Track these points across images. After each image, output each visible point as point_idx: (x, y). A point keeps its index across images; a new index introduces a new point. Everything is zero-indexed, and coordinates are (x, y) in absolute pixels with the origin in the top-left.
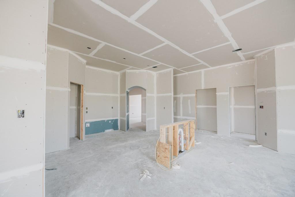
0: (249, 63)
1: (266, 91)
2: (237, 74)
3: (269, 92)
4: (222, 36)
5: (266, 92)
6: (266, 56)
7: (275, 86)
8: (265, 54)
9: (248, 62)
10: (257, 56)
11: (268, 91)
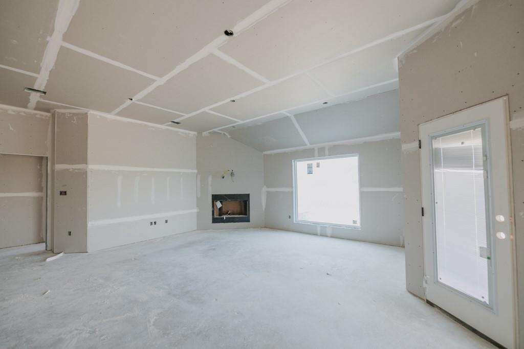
0: (38, 116)
1: (73, 169)
2: (11, 128)
3: (76, 171)
4: (36, 61)
5: (71, 170)
6: (75, 118)
7: (87, 164)
8: (74, 114)
9: (37, 114)
10: (58, 110)
11: (75, 169)
